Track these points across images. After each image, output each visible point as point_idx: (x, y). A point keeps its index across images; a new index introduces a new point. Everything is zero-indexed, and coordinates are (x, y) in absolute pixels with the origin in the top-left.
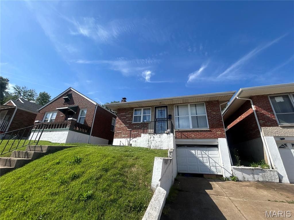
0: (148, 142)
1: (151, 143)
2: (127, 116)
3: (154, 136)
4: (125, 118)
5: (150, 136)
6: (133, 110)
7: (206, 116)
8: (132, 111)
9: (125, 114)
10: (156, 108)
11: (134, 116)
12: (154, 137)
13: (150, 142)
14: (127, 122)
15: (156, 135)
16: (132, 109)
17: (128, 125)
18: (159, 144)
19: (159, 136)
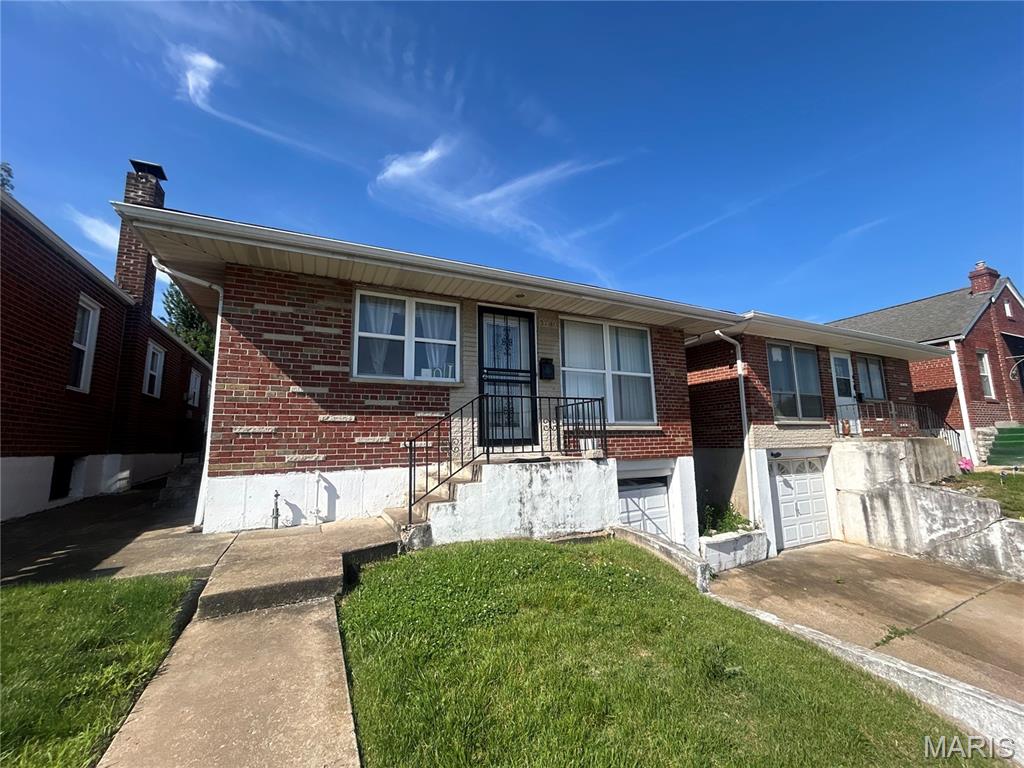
0: (519, 505)
1: (535, 508)
2: (308, 328)
3: (545, 471)
4: (299, 339)
5: (526, 475)
6: (350, 300)
7: (649, 378)
8: (348, 306)
9: (290, 310)
10: (482, 311)
11: (360, 338)
12: (544, 480)
13: (528, 507)
14: (316, 368)
15: (552, 468)
16: (344, 288)
17: (325, 390)
18: (569, 513)
19: (566, 474)
